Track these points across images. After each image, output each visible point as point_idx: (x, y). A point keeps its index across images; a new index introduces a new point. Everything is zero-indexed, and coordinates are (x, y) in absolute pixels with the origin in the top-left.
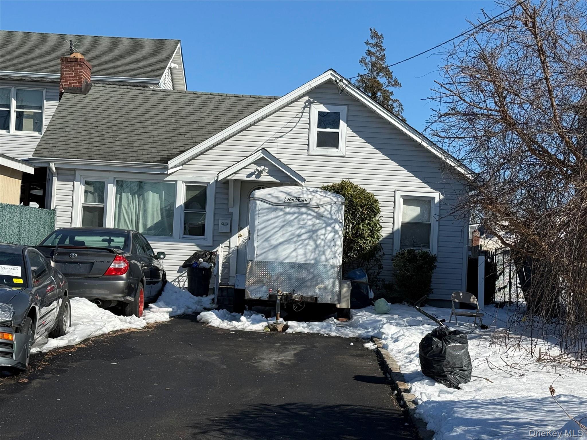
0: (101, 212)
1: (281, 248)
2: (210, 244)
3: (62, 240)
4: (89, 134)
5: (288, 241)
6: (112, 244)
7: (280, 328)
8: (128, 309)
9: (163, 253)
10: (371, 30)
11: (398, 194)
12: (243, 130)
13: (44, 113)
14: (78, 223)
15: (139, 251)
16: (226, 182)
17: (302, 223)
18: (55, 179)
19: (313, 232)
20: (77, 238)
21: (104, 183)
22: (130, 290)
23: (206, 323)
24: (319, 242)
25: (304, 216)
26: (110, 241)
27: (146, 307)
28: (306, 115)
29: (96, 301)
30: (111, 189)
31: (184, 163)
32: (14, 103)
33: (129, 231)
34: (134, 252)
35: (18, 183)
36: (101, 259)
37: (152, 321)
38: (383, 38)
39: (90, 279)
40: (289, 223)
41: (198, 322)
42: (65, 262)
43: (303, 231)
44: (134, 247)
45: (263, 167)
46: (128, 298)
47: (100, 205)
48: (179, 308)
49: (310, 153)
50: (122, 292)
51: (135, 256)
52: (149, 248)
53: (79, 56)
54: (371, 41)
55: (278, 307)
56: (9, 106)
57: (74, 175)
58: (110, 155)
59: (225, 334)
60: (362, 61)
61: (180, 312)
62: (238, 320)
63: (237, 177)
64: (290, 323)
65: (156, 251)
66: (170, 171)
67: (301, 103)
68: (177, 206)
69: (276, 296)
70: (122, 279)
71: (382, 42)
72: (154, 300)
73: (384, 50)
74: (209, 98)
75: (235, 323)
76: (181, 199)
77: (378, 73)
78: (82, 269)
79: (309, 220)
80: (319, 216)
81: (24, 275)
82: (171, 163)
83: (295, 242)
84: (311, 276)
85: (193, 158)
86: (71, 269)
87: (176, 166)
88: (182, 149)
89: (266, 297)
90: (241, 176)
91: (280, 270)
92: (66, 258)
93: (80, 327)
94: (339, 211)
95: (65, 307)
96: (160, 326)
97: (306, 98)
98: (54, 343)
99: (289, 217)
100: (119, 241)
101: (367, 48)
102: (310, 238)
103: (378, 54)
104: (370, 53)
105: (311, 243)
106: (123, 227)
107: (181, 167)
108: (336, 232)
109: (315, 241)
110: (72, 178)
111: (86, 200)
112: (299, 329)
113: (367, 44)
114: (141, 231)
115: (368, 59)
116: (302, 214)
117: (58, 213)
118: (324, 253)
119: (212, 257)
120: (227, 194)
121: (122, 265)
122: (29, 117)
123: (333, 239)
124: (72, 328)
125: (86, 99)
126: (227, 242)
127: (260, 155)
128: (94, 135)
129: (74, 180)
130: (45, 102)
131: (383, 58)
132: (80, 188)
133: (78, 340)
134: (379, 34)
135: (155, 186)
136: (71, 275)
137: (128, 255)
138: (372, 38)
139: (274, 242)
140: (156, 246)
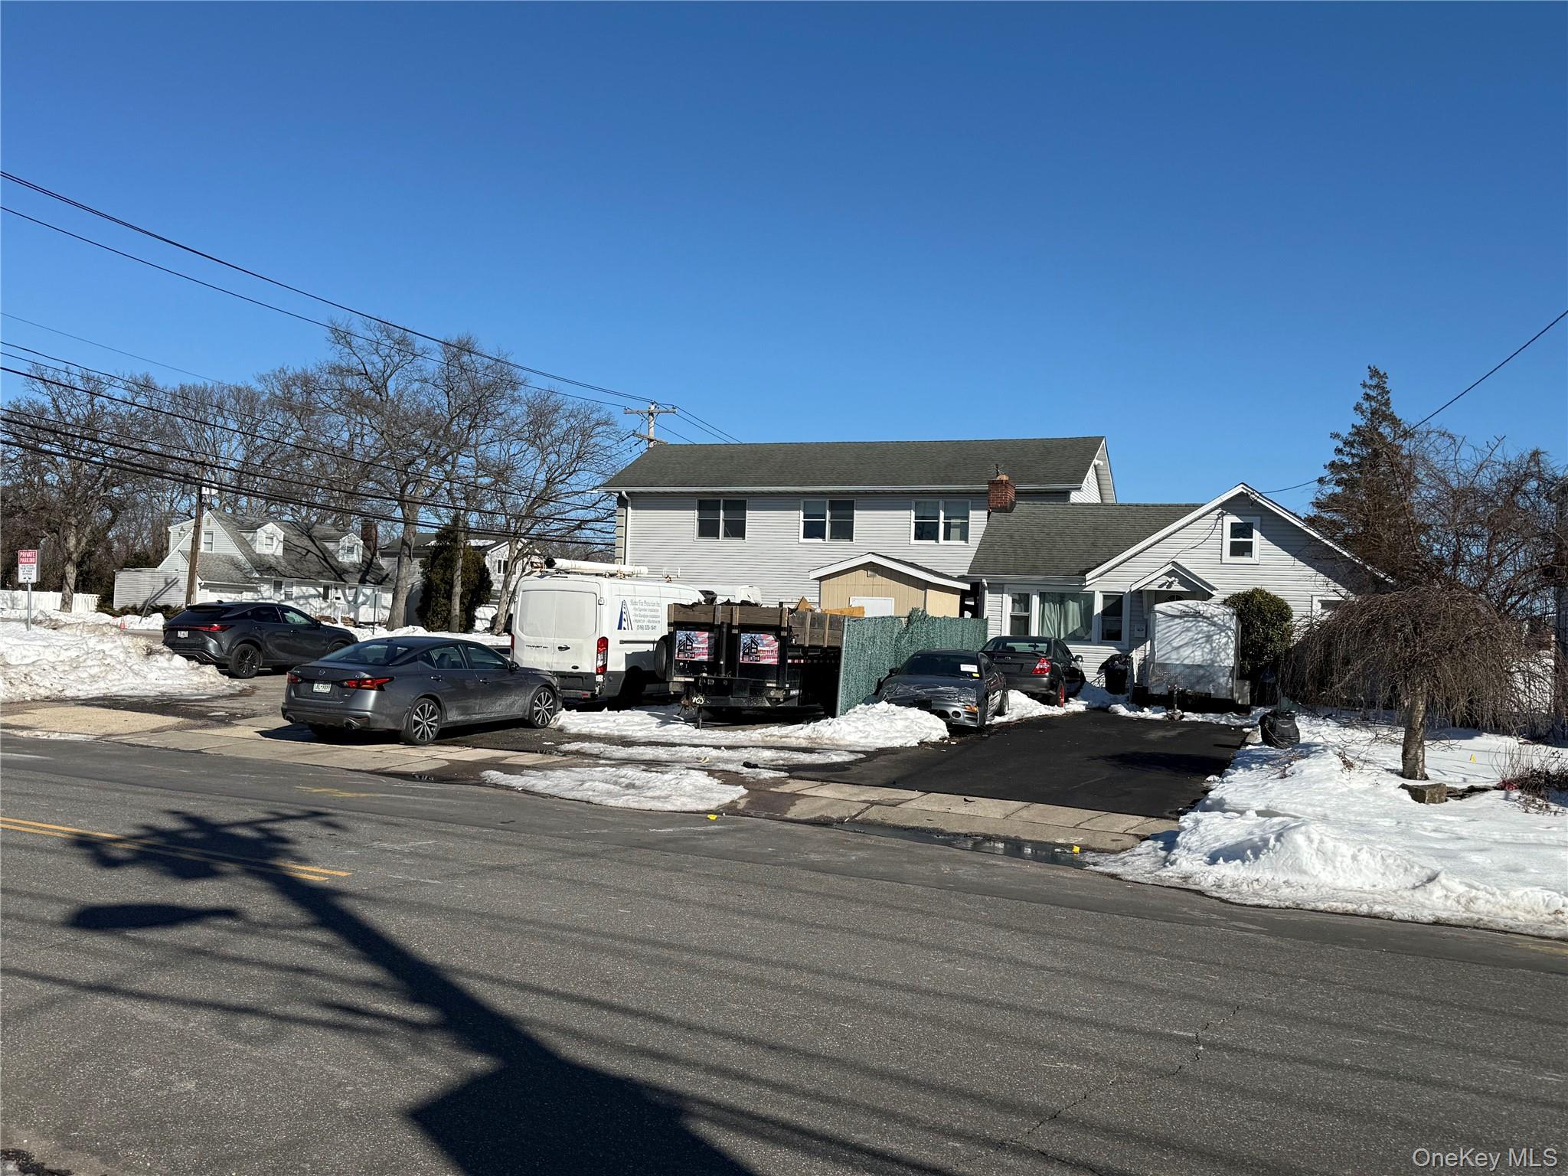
0: (1026, 621)
1: (1182, 650)
2: (1127, 648)
3: (997, 646)
4: (1015, 551)
5: (1186, 644)
6: (1037, 649)
7: (1176, 717)
8: (1052, 701)
9: (1080, 656)
10: (1369, 368)
11: (1315, 599)
12: (1156, 543)
13: (969, 523)
14: (1006, 633)
15: (1059, 654)
16: (1139, 592)
17: (1199, 629)
18: (987, 592)
19: (1209, 638)
20: (1008, 644)
21: (1028, 595)
22: (1052, 685)
23: (1116, 712)
24: (1214, 645)
25: (1201, 624)
26: (1035, 647)
27: (1067, 701)
28: (1219, 526)
29: (1025, 693)
30: (1035, 600)
31: (1101, 575)
32: (942, 514)
33: (1050, 639)
34: (1055, 655)
35: (957, 598)
36: (1029, 661)
37: (1071, 710)
38: (1387, 378)
39: (1020, 676)
40: (1188, 630)
41: (1109, 712)
42: (1001, 664)
43: (1200, 635)
44: (1055, 651)
45: (1173, 578)
46: (1051, 692)
47: (1026, 614)
48: (1094, 702)
49: (1223, 562)
50: (1046, 687)
51: (1056, 659)
52: (1069, 653)
53: (1005, 478)
54: (1369, 382)
55: (1175, 700)
56: (937, 518)
57: (1003, 588)
58: (1034, 571)
59: (1130, 719)
60: (1358, 408)
61: (1094, 705)
62: (1143, 711)
63: (1149, 588)
64: (1185, 714)
65: (1074, 655)
66: (1087, 583)
67: (1214, 515)
68: (1095, 614)
69: (1173, 691)
70: (1045, 677)
71: (1385, 382)
72: (1074, 695)
73: (1388, 392)
74: (1127, 509)
75: (1139, 713)
76: (1098, 607)
77: (1380, 422)
78: (1015, 669)
79: (1204, 626)
80: (1214, 624)
81: (979, 671)
82: (1089, 576)
83: (1193, 645)
84: (1207, 674)
85: (1109, 570)
86: (1007, 669)
87: (1093, 578)
88: (1099, 562)
89: (1165, 693)
90: (1154, 587)
91: (1178, 670)
92: (1002, 660)
93: (1016, 711)
94: (1231, 619)
95: (1004, 696)
96: (1076, 714)
97: (1219, 510)
98: (998, 719)
99: (1189, 624)
100: (1043, 647)
101: (1364, 391)
102: (1207, 642)
103: (1379, 397)
104: (1368, 397)
105: (1208, 646)
106: (1046, 635)
107: (1098, 579)
108: (1229, 637)
109: (1211, 644)
110: (1001, 591)
111: (1013, 611)
112: (1193, 719)
113: (1364, 385)
114: (1062, 637)
115: (1366, 405)
116: (1199, 622)
117: (990, 622)
118: (1219, 656)
119: (1126, 659)
120: (1142, 602)
121: (1046, 666)
122: (956, 526)
123: (1227, 643)
124: (1009, 712)
125: (1011, 517)
126: (1143, 647)
127: (1170, 567)
128: (1019, 551)
129: (1002, 593)
130: (971, 512)
131: (1387, 403)
132: (1008, 600)
133: (1015, 719)
134: (1382, 373)
135: (1075, 597)
136: (1009, 673)
137: (1050, 658)
138: (1371, 378)
139: (1175, 644)
140: (1074, 649)
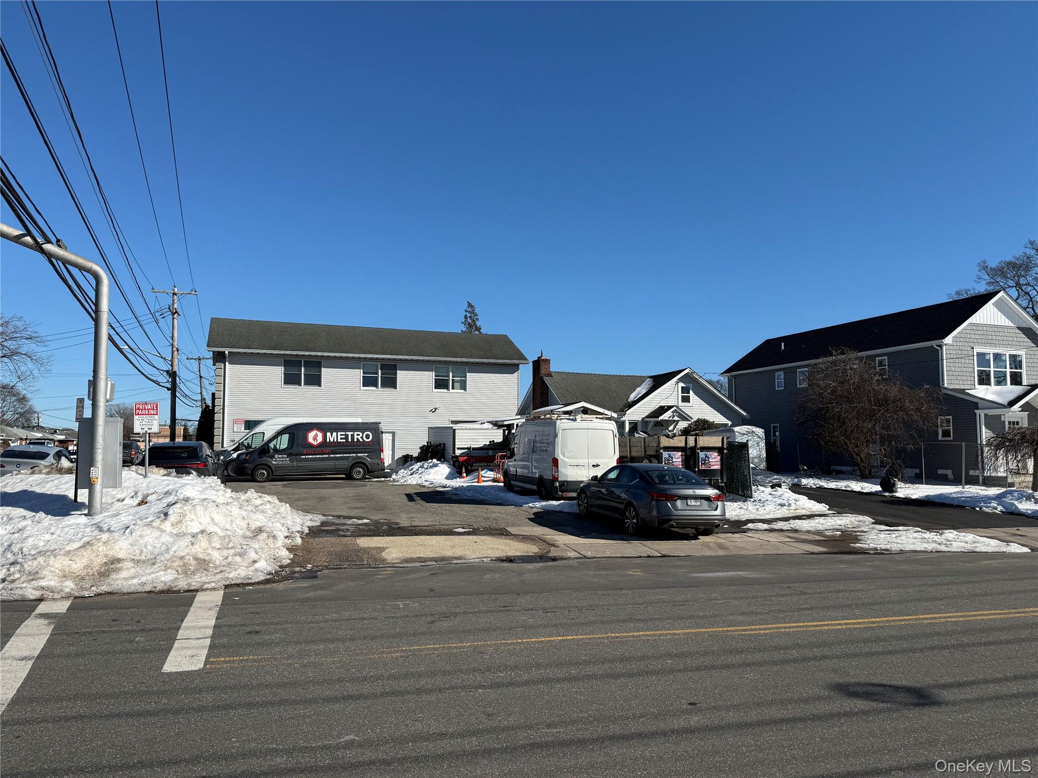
13: (467, 380)
16: (645, 420)
28: (678, 389)
31: (631, 412)
32: (451, 375)
45: (675, 414)
56: (448, 376)
67: (677, 383)
76: (627, 428)
85: (634, 409)
97: (676, 380)
122: (459, 382)
127: (674, 408)
130: (468, 374)
